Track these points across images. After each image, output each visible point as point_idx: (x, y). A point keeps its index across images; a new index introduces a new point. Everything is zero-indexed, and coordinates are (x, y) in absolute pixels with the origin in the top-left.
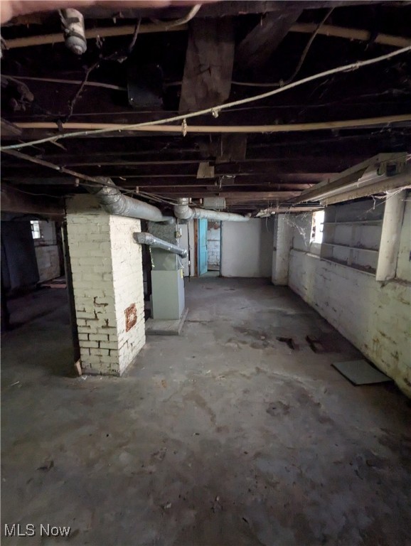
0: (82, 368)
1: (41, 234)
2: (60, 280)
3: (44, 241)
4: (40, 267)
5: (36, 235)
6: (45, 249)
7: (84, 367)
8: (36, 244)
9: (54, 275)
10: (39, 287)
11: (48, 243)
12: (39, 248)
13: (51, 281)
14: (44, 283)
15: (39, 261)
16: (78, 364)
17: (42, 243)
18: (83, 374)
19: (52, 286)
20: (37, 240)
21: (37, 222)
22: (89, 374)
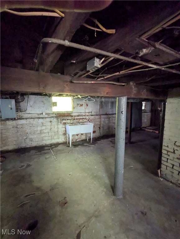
0: (161, 174)
1: (145, 108)
2: (150, 128)
3: (146, 110)
4: (143, 121)
5: (143, 108)
6: (146, 114)
7: (162, 174)
8: (143, 111)
9: (147, 125)
10: (141, 129)
11: (147, 111)
12: (144, 113)
13: (145, 127)
14: (143, 128)
15: (143, 119)
16: (159, 171)
17: (145, 111)
18: (161, 177)
19: (146, 130)
20: (143, 110)
21: (144, 102)
22: (164, 178)
